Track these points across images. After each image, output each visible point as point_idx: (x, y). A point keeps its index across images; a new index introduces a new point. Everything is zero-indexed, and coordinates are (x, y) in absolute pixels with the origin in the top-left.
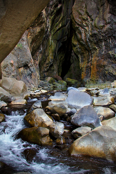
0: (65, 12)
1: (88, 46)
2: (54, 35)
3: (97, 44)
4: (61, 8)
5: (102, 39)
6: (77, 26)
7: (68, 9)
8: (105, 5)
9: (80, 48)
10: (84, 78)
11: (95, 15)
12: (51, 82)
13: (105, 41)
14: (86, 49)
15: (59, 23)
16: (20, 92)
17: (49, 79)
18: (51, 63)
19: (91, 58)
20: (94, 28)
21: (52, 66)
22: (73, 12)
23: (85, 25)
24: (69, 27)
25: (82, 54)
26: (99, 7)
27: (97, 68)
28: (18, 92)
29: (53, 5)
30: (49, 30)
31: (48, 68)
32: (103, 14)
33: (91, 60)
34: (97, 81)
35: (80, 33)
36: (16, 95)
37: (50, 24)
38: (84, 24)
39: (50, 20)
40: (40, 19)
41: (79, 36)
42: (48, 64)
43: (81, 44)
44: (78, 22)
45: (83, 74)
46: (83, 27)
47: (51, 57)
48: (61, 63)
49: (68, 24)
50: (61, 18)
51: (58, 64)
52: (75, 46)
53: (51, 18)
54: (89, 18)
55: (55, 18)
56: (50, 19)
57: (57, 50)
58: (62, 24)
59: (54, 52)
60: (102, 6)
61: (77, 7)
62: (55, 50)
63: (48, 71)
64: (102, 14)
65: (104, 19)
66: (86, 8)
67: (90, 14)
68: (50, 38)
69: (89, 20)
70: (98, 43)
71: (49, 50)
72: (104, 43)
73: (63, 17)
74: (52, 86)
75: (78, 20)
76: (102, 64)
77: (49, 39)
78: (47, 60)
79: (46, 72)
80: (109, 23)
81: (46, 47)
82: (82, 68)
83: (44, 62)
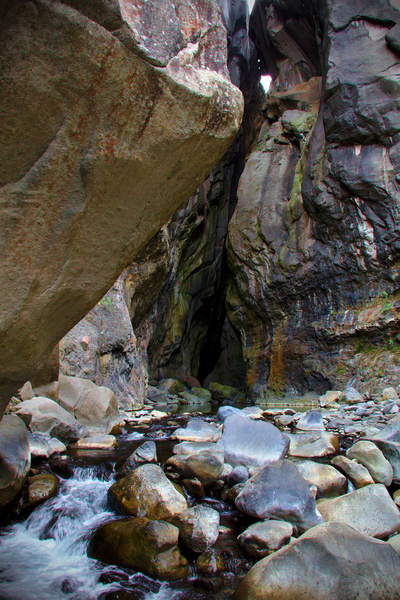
0: (211, 233)
1: (264, 310)
2: (184, 282)
3: (284, 304)
4: (203, 224)
5: (294, 295)
6: (239, 264)
7: (217, 227)
8: (302, 220)
9: (244, 314)
10: (253, 383)
11: (280, 242)
12: (175, 391)
13: (303, 298)
14: (258, 317)
15: (198, 257)
16: (101, 415)
17: (170, 383)
18: (175, 345)
19: (269, 336)
20: (277, 270)
21: (177, 352)
22: (231, 234)
23: (256, 262)
24: (219, 265)
25: (249, 327)
26: (288, 223)
27: (283, 361)
28: (95, 414)
29: (185, 217)
30: (174, 270)
31: (168, 357)
32: (297, 238)
33: (270, 342)
34: (285, 390)
35: (246, 280)
36: (91, 422)
37: (177, 258)
38: (254, 259)
39: (177, 249)
40: (156, 245)
41: (243, 286)
42: (167, 348)
43: (247, 305)
44: (241, 256)
45: (251, 375)
46: (251, 266)
47: (175, 332)
48: (198, 346)
49: (217, 259)
50: (202, 245)
51: (192, 349)
52: (232, 308)
53: (181, 245)
54: (265, 246)
55: (187, 245)
56: (177, 246)
57: (191, 315)
58: (203, 259)
59: (184, 321)
60: (294, 222)
61: (239, 222)
62: (186, 317)
63: (166, 364)
64: (294, 239)
65: (300, 251)
66: (259, 224)
67: (268, 239)
68: (177, 289)
69: (266, 251)
70: (286, 303)
71: (173, 315)
72: (301, 303)
73: (207, 243)
74: (177, 401)
75: (241, 250)
76: (297, 352)
77: (173, 290)
78: (166, 339)
79: (163, 366)
80: (311, 259)
81: (167, 309)
82: (248, 360)
83: (160, 343)
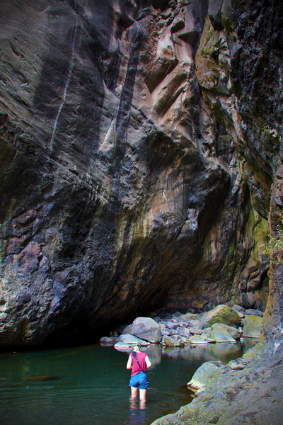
9: (258, 185)
18: (264, 265)
23: (224, 75)
35: (229, 121)
39: (240, 162)
42: (254, 269)
47: (260, 251)
71: (255, 233)
75: (206, 77)
78: (250, 260)
79: (251, 289)
83: (241, 265)
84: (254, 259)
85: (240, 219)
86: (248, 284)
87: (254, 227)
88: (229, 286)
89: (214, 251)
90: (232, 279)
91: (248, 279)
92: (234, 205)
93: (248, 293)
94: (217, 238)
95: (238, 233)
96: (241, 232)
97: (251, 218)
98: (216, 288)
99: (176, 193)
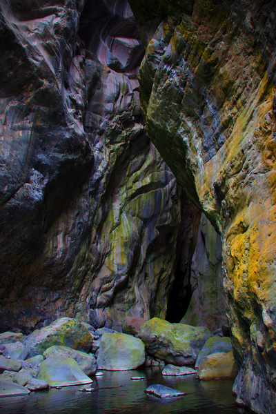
2: (128, 199)
15: (144, 175)
18: (119, 276)
21: (123, 287)
24: (174, 191)
30: (100, 169)
31: (110, 293)
42: (107, 280)
47: (117, 259)
48: (163, 286)
49: (170, 183)
50: (148, 162)
51: (153, 286)
55: (125, 152)
57: (145, 245)
58: (152, 179)
63: (110, 303)
68: (117, 206)
71: (113, 237)
73: (154, 161)
79: (102, 305)
83: (92, 272)
84: (108, 268)
85: (98, 215)
86: (98, 298)
87: (113, 229)
88: (75, 298)
89: (61, 246)
90: (79, 290)
91: (99, 291)
92: (94, 194)
93: (97, 310)
94: (67, 229)
95: (94, 231)
96: (97, 231)
97: (110, 218)
98: (57, 300)
99: (17, 137)
